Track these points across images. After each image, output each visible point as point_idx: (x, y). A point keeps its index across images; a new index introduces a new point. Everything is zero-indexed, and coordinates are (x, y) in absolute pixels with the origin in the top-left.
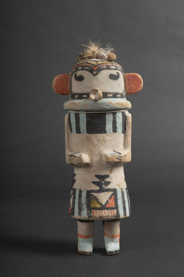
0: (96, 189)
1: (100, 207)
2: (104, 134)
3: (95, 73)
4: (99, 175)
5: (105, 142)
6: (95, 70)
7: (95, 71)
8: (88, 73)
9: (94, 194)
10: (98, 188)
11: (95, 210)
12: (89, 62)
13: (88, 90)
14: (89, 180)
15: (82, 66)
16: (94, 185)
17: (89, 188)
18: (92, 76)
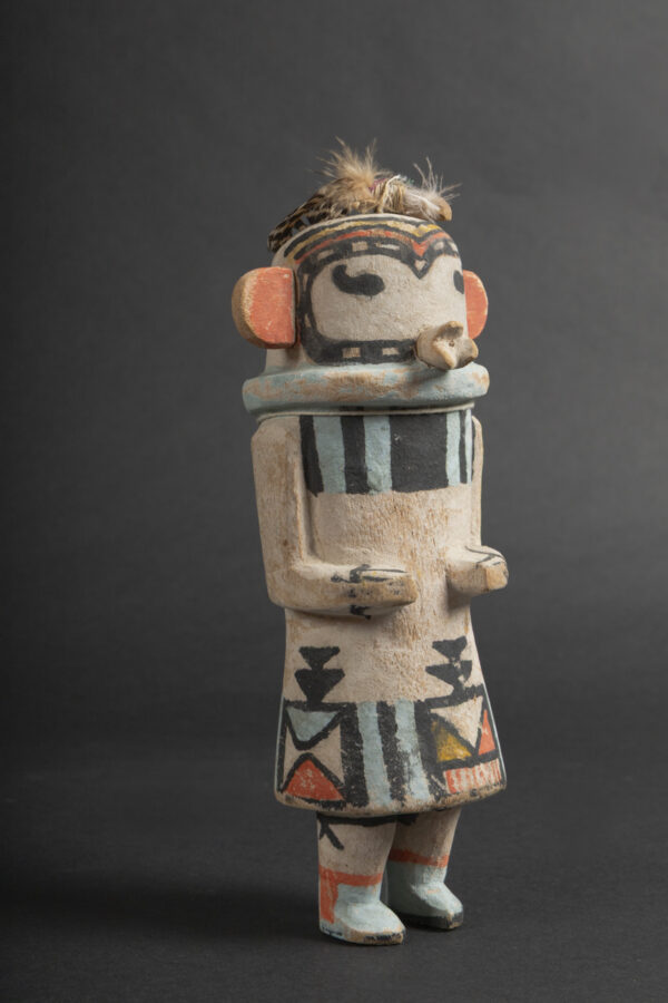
0: (443, 694)
1: (467, 758)
2: (443, 490)
3: (420, 265)
4: (445, 641)
5: (447, 518)
6: (421, 255)
7: (420, 259)
8: (397, 264)
9: (441, 712)
10: (448, 690)
11: (453, 772)
12: (390, 223)
13: (401, 327)
14: (417, 665)
15: (369, 240)
16: (435, 678)
17: (421, 691)
18: (413, 277)
